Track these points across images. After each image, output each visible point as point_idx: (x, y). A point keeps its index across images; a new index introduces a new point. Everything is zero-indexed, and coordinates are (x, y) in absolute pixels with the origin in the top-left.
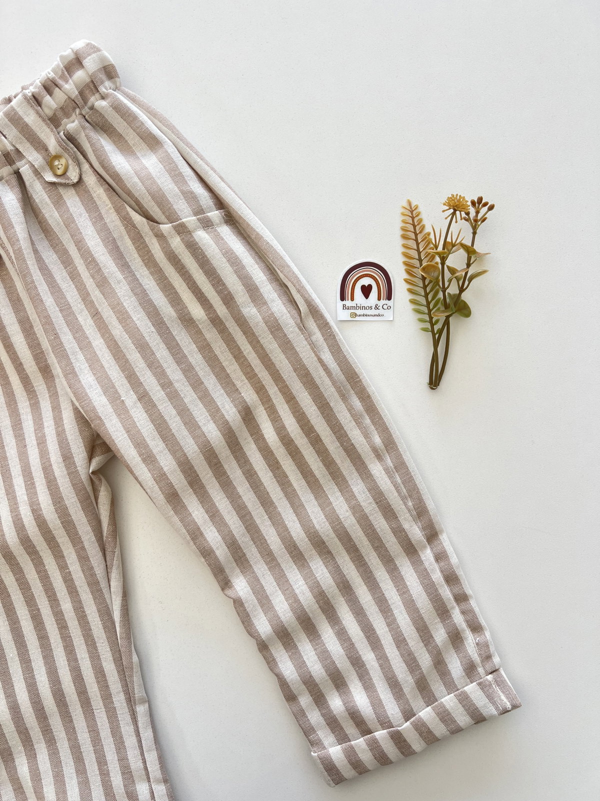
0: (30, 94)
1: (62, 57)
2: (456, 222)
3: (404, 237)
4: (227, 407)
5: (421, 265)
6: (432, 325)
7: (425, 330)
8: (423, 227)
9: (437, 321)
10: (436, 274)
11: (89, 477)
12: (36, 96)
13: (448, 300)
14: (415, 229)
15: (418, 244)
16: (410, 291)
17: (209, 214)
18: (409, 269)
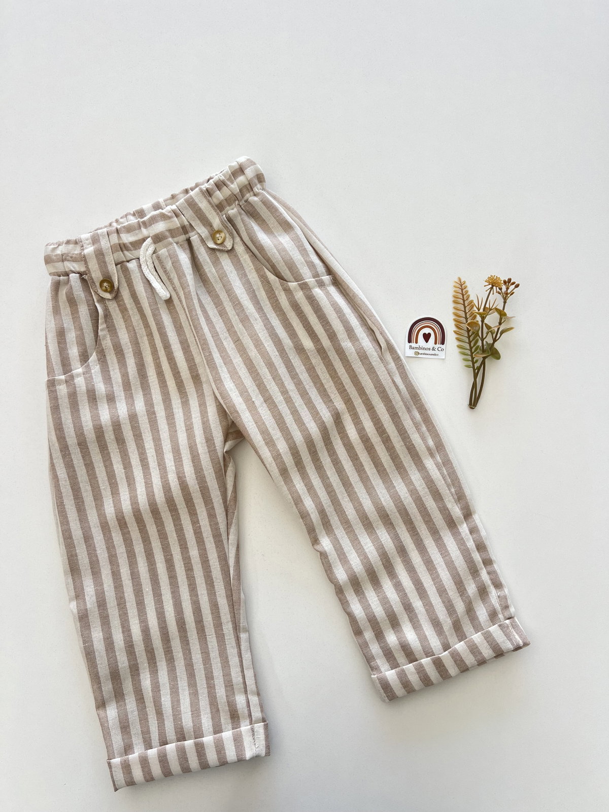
0: (205, 189)
1: (230, 167)
2: (493, 294)
3: (455, 302)
4: (324, 411)
5: (467, 322)
6: (473, 363)
7: (468, 366)
8: (469, 296)
9: (477, 361)
10: (477, 328)
11: (223, 455)
12: (210, 191)
13: (485, 347)
14: (463, 297)
15: (465, 307)
16: (458, 339)
17: (323, 278)
18: (458, 324)
